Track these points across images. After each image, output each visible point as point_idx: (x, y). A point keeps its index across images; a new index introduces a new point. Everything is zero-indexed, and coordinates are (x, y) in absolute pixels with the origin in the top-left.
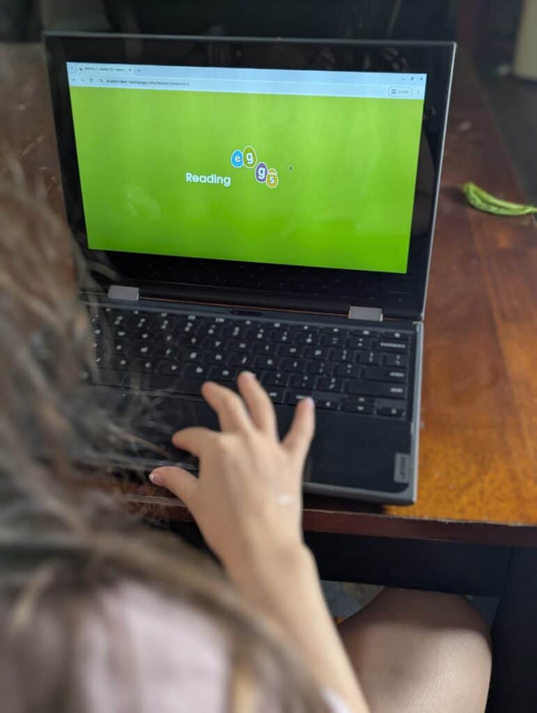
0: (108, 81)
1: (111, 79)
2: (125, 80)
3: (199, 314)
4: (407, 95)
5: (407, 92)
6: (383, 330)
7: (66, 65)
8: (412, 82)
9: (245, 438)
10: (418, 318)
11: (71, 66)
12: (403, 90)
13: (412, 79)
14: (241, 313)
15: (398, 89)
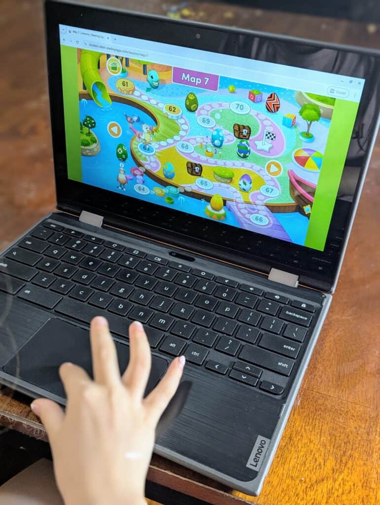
0: (90, 45)
1: (92, 44)
2: (104, 46)
3: (143, 250)
4: (345, 96)
5: (344, 93)
6: (293, 298)
7: (58, 27)
8: (351, 84)
9: (110, 394)
10: (328, 291)
11: (62, 27)
12: (341, 90)
13: (351, 82)
14: (178, 256)
15: (336, 89)
